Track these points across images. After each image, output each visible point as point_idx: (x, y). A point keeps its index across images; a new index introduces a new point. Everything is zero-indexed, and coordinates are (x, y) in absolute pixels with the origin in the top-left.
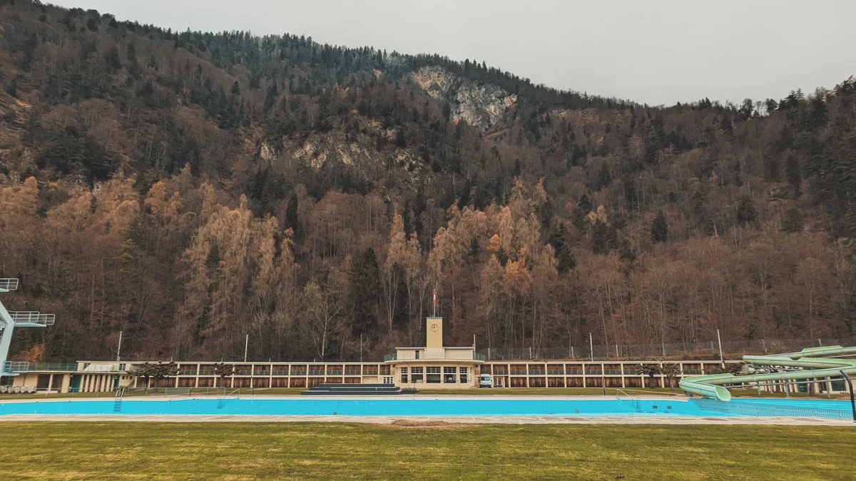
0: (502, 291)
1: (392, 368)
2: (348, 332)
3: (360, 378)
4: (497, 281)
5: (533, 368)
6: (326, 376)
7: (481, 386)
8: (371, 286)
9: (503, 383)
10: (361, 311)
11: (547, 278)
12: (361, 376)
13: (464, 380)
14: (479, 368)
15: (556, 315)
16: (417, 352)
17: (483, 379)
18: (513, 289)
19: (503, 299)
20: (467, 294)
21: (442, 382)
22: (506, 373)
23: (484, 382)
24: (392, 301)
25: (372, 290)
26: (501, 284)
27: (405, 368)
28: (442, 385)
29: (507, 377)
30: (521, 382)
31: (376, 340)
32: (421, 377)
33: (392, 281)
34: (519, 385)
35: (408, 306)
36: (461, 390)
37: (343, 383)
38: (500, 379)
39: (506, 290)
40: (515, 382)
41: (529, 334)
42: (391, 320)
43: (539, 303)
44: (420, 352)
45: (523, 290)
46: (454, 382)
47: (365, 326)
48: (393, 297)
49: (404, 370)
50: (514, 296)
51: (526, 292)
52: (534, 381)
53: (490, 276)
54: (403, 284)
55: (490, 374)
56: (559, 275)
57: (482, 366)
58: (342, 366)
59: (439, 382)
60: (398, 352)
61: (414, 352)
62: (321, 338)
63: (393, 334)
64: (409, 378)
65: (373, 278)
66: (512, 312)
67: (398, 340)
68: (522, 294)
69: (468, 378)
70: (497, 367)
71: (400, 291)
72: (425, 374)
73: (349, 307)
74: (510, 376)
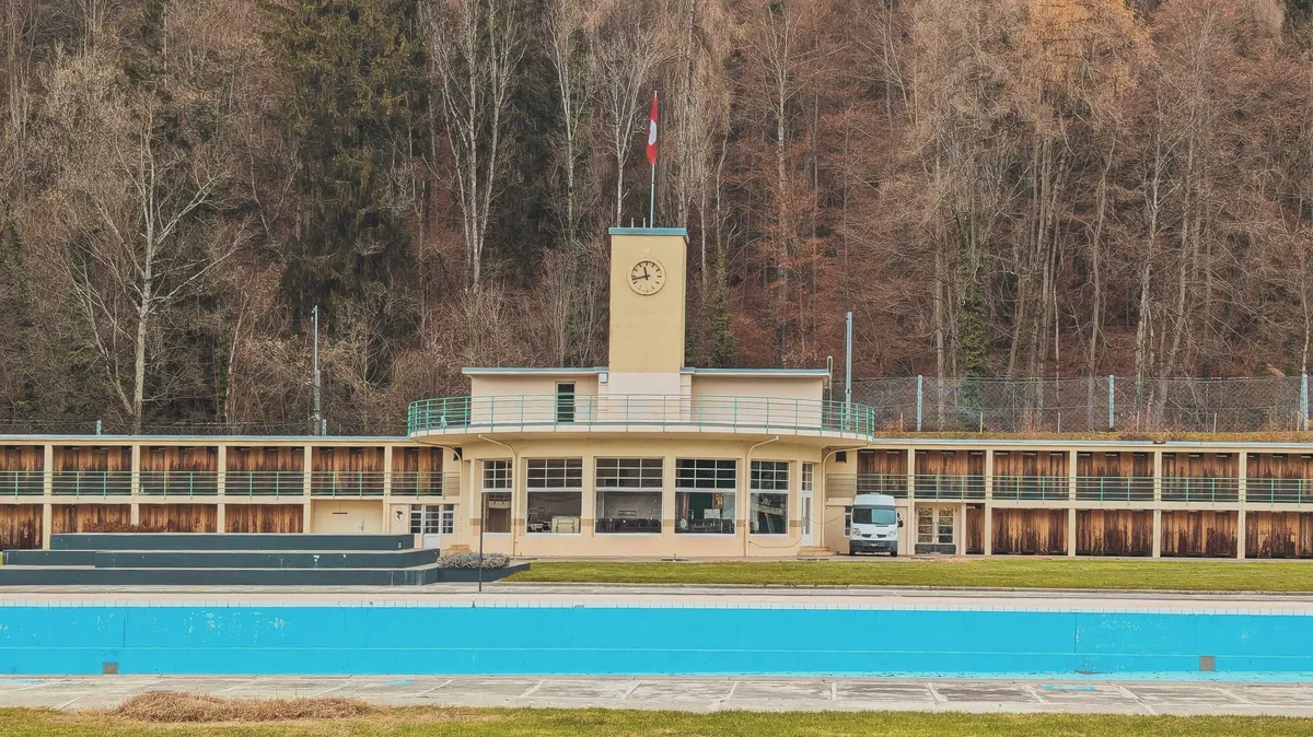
0: (1000, 109)
1: (449, 465)
2: (261, 291)
3: (299, 508)
4: (982, 57)
5: (1102, 471)
6: (136, 499)
7: (857, 548)
8: (378, 74)
9: (960, 538)
10: (329, 192)
11: (1226, 49)
12: (305, 499)
13: (772, 521)
14: (851, 468)
15: (1254, 227)
16: (566, 389)
17: (863, 515)
18: (1054, 96)
19: (1005, 145)
20: (847, 117)
21: (668, 529)
22: (977, 488)
23: (864, 528)
24: (483, 148)
25: (379, 92)
26: (1000, 71)
27: (501, 464)
28: (669, 544)
29: (976, 511)
30: (1044, 529)
31: (399, 331)
32: (571, 506)
33: (481, 54)
34: (1030, 547)
35: (562, 171)
36: (755, 567)
37: (221, 530)
38: (947, 513)
39: (1025, 99)
40: (1015, 529)
41: (1123, 316)
42: (475, 241)
43: (1173, 168)
44: (581, 393)
45: (1106, 107)
46: (728, 527)
47: (350, 267)
48: (488, 130)
49: (497, 472)
50: (1062, 131)
51: (1118, 116)
52: (1098, 528)
53: (954, 35)
54: (534, 66)
55: (901, 493)
56: (1287, 29)
57: (866, 457)
58: (212, 451)
59: (655, 526)
60: (476, 386)
61: (549, 393)
62: (132, 324)
63: (481, 304)
64: (519, 510)
65: (389, 35)
66: (1049, 209)
67: (502, 336)
68: (1097, 126)
69: (794, 511)
70: (935, 466)
71: (518, 96)
72: (588, 489)
73: (271, 172)
74: (990, 503)
